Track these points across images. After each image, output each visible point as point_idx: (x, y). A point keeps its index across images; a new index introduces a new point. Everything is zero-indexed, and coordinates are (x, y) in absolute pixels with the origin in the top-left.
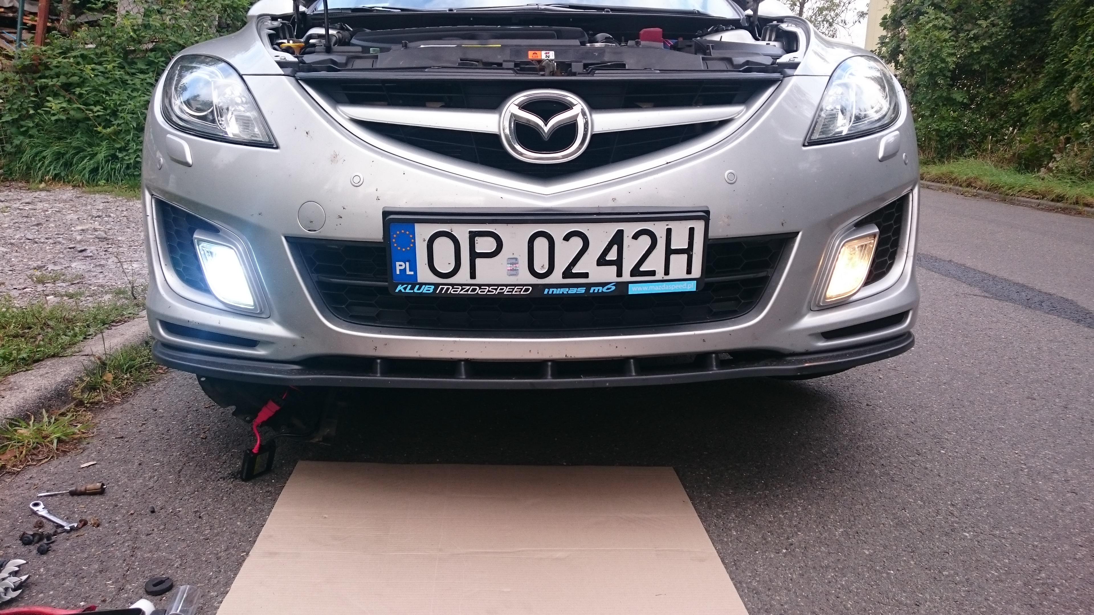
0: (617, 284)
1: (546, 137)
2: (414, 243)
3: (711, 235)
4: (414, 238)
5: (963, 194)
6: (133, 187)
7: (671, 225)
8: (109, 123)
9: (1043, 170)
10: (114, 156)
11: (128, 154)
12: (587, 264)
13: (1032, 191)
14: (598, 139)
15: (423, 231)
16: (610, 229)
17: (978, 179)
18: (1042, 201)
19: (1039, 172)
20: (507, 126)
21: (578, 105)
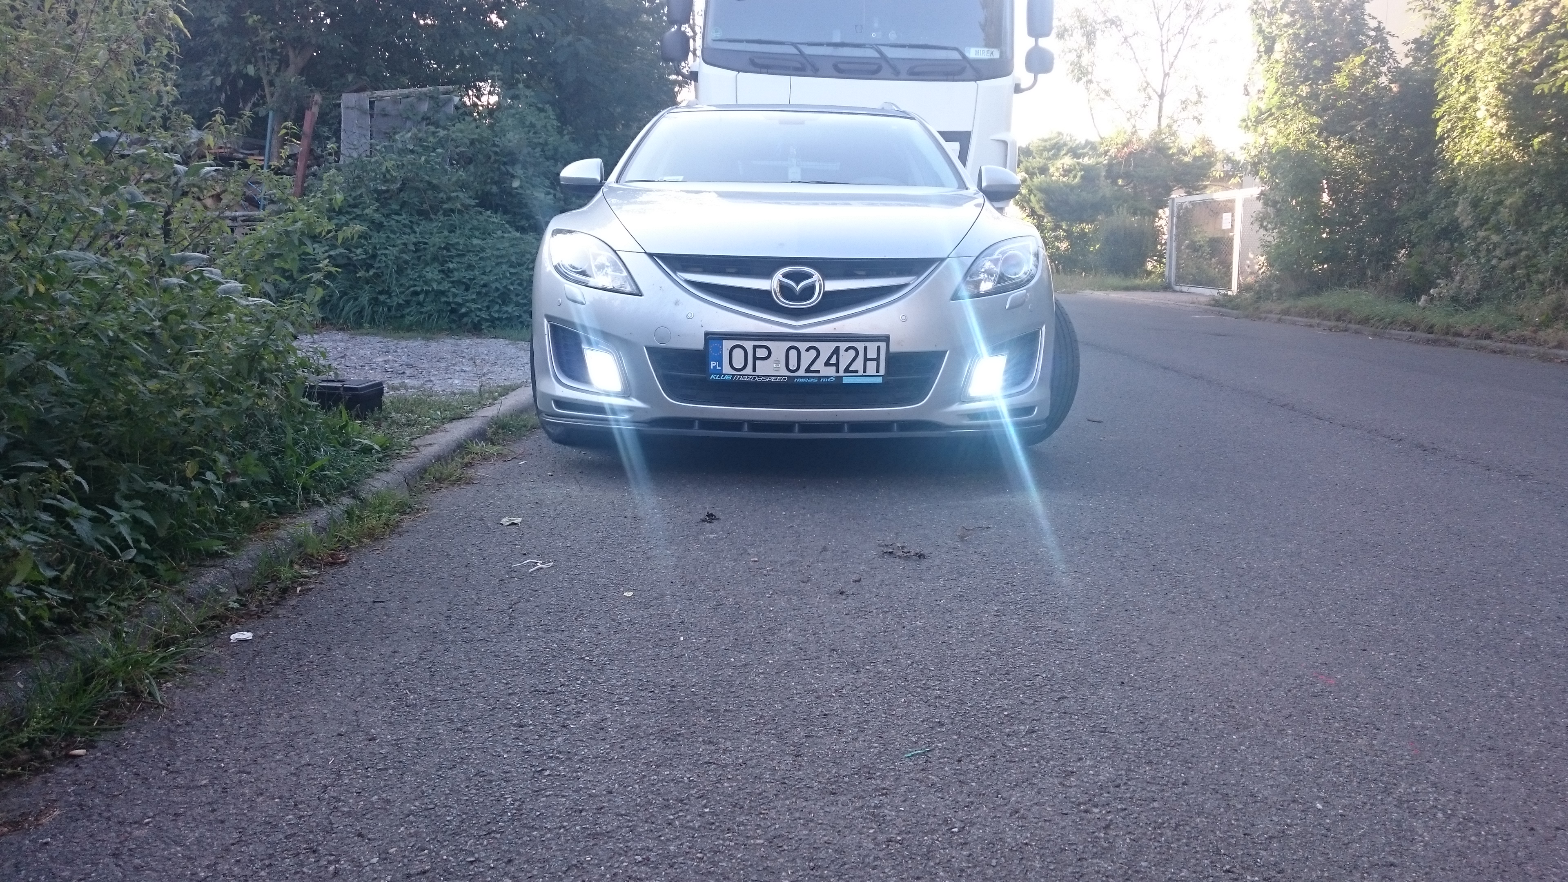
0: (836, 377)
1: (798, 293)
2: (722, 351)
3: (893, 349)
4: (722, 348)
5: (1331, 330)
6: (397, 329)
7: (867, 344)
8: (371, 266)
9: (1423, 298)
10: (376, 299)
11: (390, 297)
12: (819, 365)
13: (1404, 322)
14: (827, 295)
15: (727, 345)
16: (830, 346)
17: (1347, 311)
18: (1413, 333)
19: (1419, 300)
20: (775, 287)
21: (816, 276)
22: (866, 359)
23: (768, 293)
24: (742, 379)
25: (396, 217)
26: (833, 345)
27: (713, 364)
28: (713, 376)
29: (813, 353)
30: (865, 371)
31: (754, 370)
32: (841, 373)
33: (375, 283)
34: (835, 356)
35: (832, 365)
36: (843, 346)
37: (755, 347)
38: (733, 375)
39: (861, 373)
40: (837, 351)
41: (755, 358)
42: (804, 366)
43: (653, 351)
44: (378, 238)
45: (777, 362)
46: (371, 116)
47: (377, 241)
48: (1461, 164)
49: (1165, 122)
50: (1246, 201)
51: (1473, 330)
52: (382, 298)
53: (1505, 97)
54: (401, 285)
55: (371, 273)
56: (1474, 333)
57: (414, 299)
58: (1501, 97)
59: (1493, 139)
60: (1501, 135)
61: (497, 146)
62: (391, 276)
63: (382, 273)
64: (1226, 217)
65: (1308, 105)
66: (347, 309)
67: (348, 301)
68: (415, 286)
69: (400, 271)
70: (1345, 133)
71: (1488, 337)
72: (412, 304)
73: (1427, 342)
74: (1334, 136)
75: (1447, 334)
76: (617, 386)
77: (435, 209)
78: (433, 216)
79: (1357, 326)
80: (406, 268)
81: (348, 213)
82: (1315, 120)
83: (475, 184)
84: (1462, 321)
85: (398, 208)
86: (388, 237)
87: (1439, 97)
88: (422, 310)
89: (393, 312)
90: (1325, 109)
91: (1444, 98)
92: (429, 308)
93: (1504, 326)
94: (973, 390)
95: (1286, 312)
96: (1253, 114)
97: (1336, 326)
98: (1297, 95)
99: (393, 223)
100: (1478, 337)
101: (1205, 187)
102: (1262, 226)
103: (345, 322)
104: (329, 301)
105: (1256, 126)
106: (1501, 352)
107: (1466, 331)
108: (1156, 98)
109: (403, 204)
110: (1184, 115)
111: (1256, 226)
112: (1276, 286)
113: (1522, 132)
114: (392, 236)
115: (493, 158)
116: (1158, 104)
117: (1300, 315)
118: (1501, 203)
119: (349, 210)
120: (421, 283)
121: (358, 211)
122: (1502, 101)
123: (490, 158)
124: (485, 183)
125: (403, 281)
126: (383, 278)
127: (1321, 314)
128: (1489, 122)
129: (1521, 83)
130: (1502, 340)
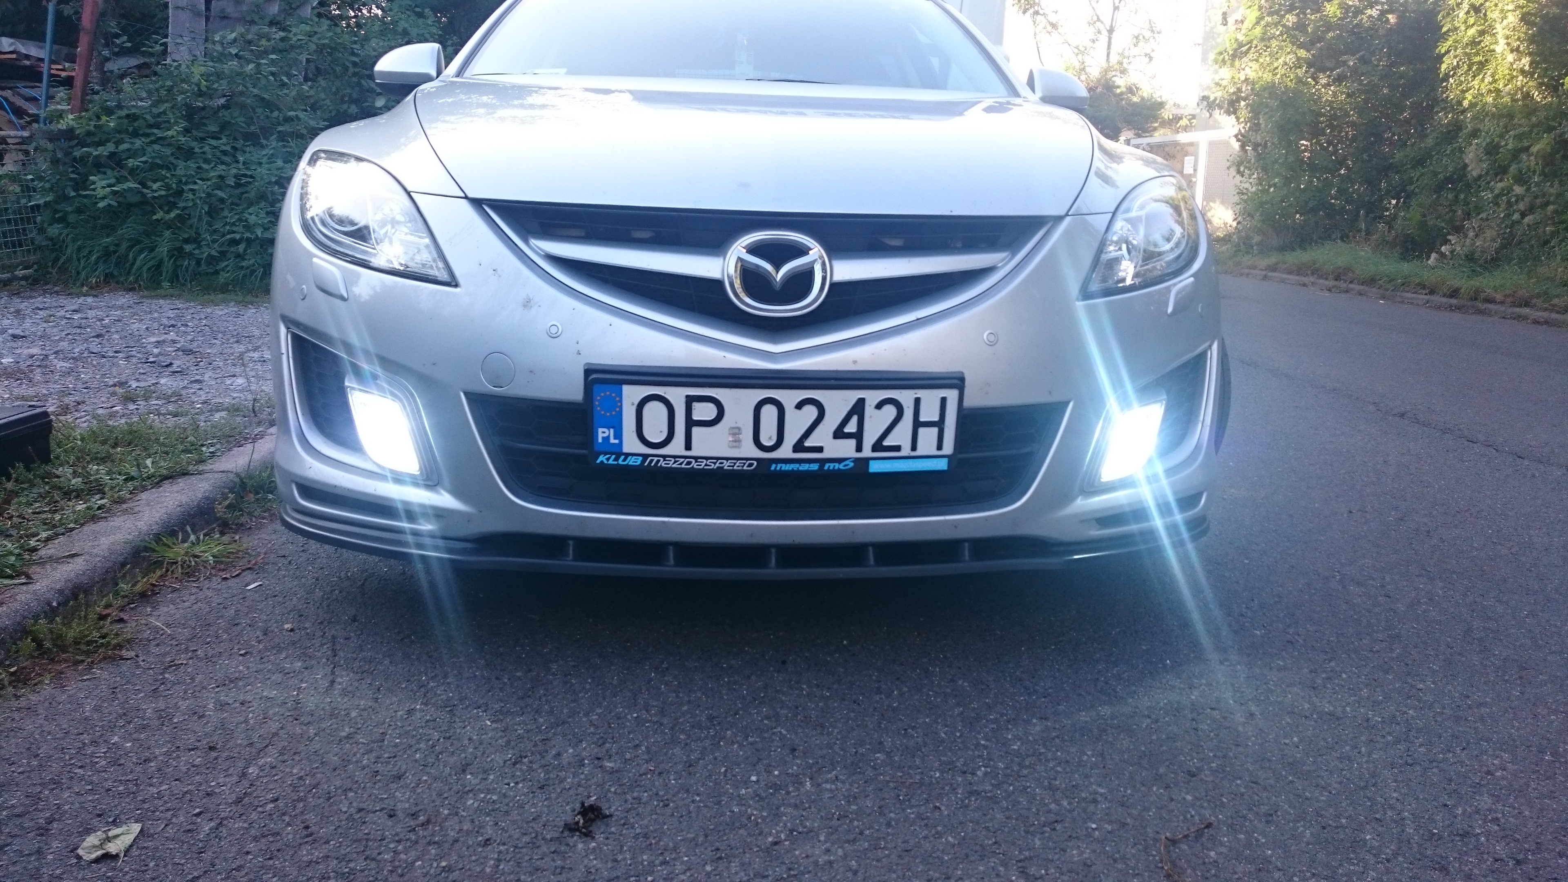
0: (857, 460)
1: (778, 287)
2: (621, 406)
3: (967, 403)
4: (621, 401)
5: (1329, 290)
6: (207, 290)
7: (920, 393)
8: (173, 206)
9: (1434, 255)
10: (180, 250)
11: (199, 247)
12: (822, 437)
13: (1419, 284)
14: (838, 289)
15: (632, 394)
16: (849, 397)
17: (1348, 269)
18: (1432, 297)
19: (1428, 258)
20: (732, 270)
21: (816, 250)
22: (918, 424)
23: (715, 285)
24: (662, 463)
25: (214, 142)
26: (851, 397)
27: (602, 433)
28: (602, 458)
29: (811, 412)
30: (914, 448)
31: (688, 447)
32: (867, 452)
33: (179, 228)
34: (855, 419)
35: (849, 436)
36: (873, 397)
37: (690, 401)
38: (645, 456)
39: (906, 451)
40: (858, 408)
41: (691, 423)
42: (791, 439)
43: (477, 400)
44: (183, 168)
45: (736, 432)
46: (207, 19)
47: (182, 173)
48: (1472, 105)
49: (1114, 59)
50: (1212, 144)
51: (1506, 296)
52: (188, 248)
53: (1528, 29)
54: (215, 231)
55: (172, 215)
56: (1509, 300)
57: (232, 249)
58: (1524, 29)
59: (1513, 77)
60: (1522, 72)
61: (357, 55)
62: (200, 219)
63: (189, 215)
64: (1189, 161)
65: (1294, 37)
66: (138, 263)
67: (140, 252)
68: (234, 232)
69: (213, 213)
70: (1332, 70)
71: (1527, 304)
72: (228, 255)
73: (1450, 308)
74: (1324, 72)
75: (1476, 299)
76: (411, 464)
77: (266, 132)
78: (264, 142)
79: (1361, 287)
80: (222, 209)
81: (147, 135)
82: (1302, 53)
83: (328, 102)
84: (1489, 282)
85: (217, 129)
86: (199, 168)
87: (1444, 29)
88: (243, 264)
89: (203, 267)
90: (1313, 43)
91: (1448, 31)
92: (252, 262)
93: (1546, 293)
94: (1108, 473)
95: (1273, 268)
96: (1230, 47)
97: (1334, 287)
98: (1282, 26)
99: (207, 149)
100: (1514, 304)
101: (1155, 129)
102: (1239, 172)
103: (136, 281)
104: (115, 252)
105: (1233, 60)
106: (1546, 322)
107: (1499, 297)
108: (1105, 33)
109: (224, 126)
110: (1134, 51)
111: (1233, 171)
112: (1257, 239)
113: (1546, 69)
114: (205, 166)
115: (351, 70)
116: (1107, 39)
117: (1290, 272)
118: (1527, 149)
119: (148, 131)
120: (241, 229)
121: (159, 133)
122: (1526, 33)
123: (347, 70)
124: (342, 101)
125: (218, 225)
126: (189, 222)
127: (1316, 271)
128: (1510, 57)
129: (1548, 13)
130: (1546, 310)
